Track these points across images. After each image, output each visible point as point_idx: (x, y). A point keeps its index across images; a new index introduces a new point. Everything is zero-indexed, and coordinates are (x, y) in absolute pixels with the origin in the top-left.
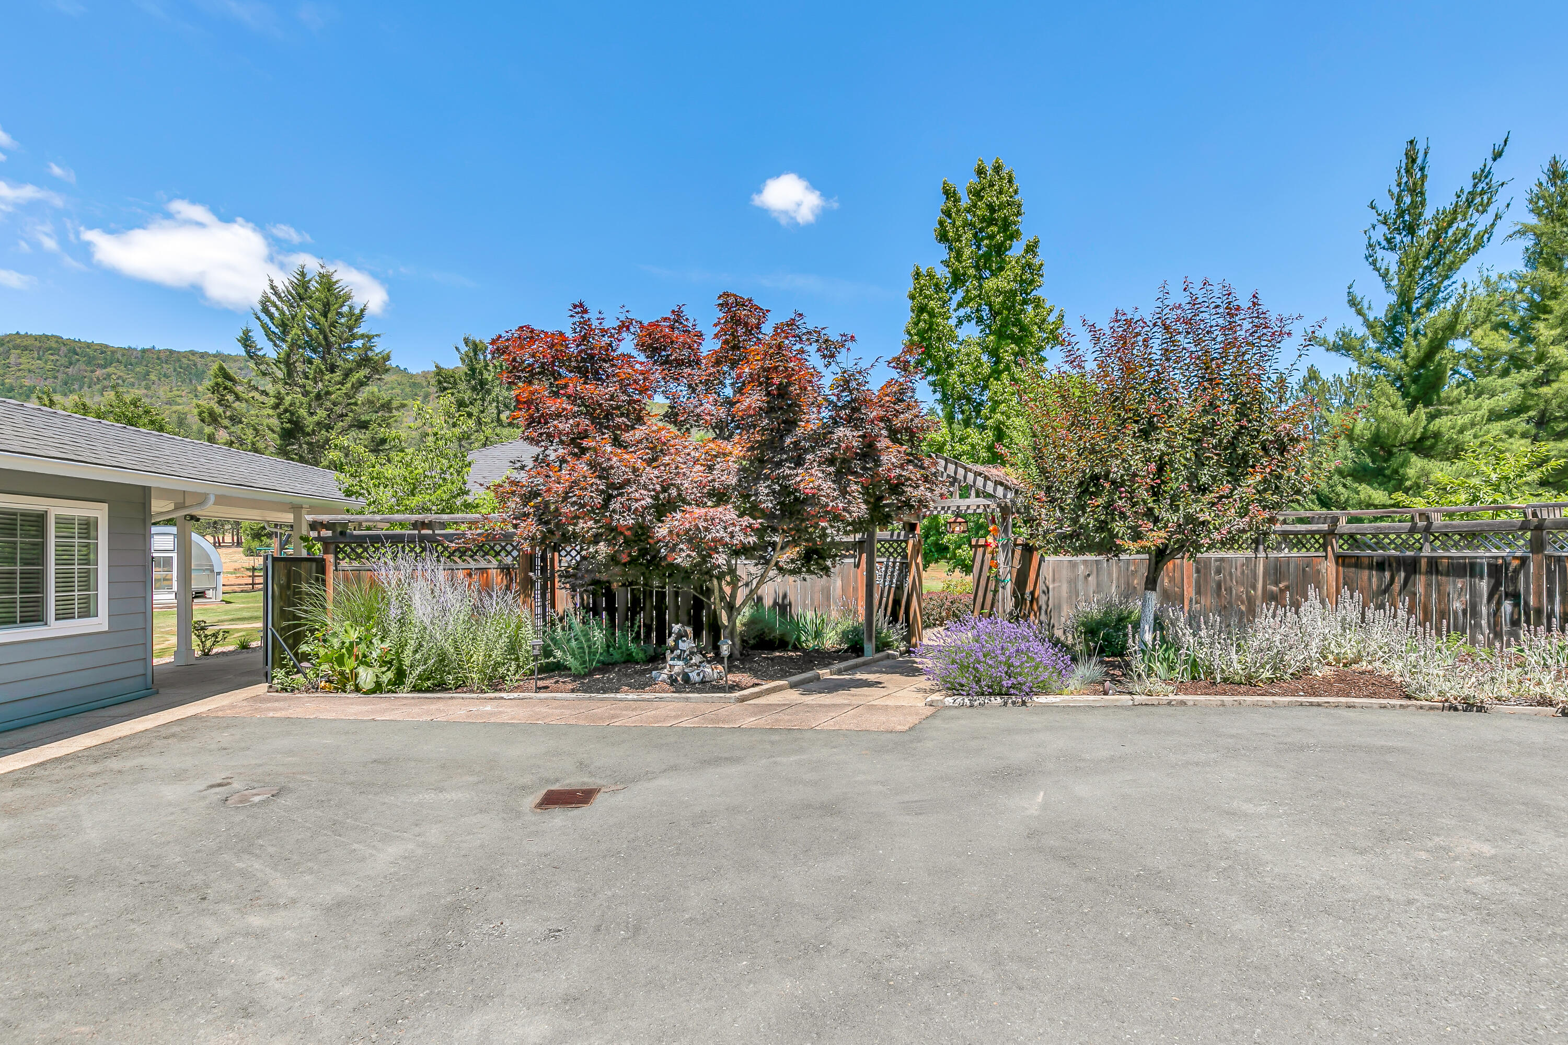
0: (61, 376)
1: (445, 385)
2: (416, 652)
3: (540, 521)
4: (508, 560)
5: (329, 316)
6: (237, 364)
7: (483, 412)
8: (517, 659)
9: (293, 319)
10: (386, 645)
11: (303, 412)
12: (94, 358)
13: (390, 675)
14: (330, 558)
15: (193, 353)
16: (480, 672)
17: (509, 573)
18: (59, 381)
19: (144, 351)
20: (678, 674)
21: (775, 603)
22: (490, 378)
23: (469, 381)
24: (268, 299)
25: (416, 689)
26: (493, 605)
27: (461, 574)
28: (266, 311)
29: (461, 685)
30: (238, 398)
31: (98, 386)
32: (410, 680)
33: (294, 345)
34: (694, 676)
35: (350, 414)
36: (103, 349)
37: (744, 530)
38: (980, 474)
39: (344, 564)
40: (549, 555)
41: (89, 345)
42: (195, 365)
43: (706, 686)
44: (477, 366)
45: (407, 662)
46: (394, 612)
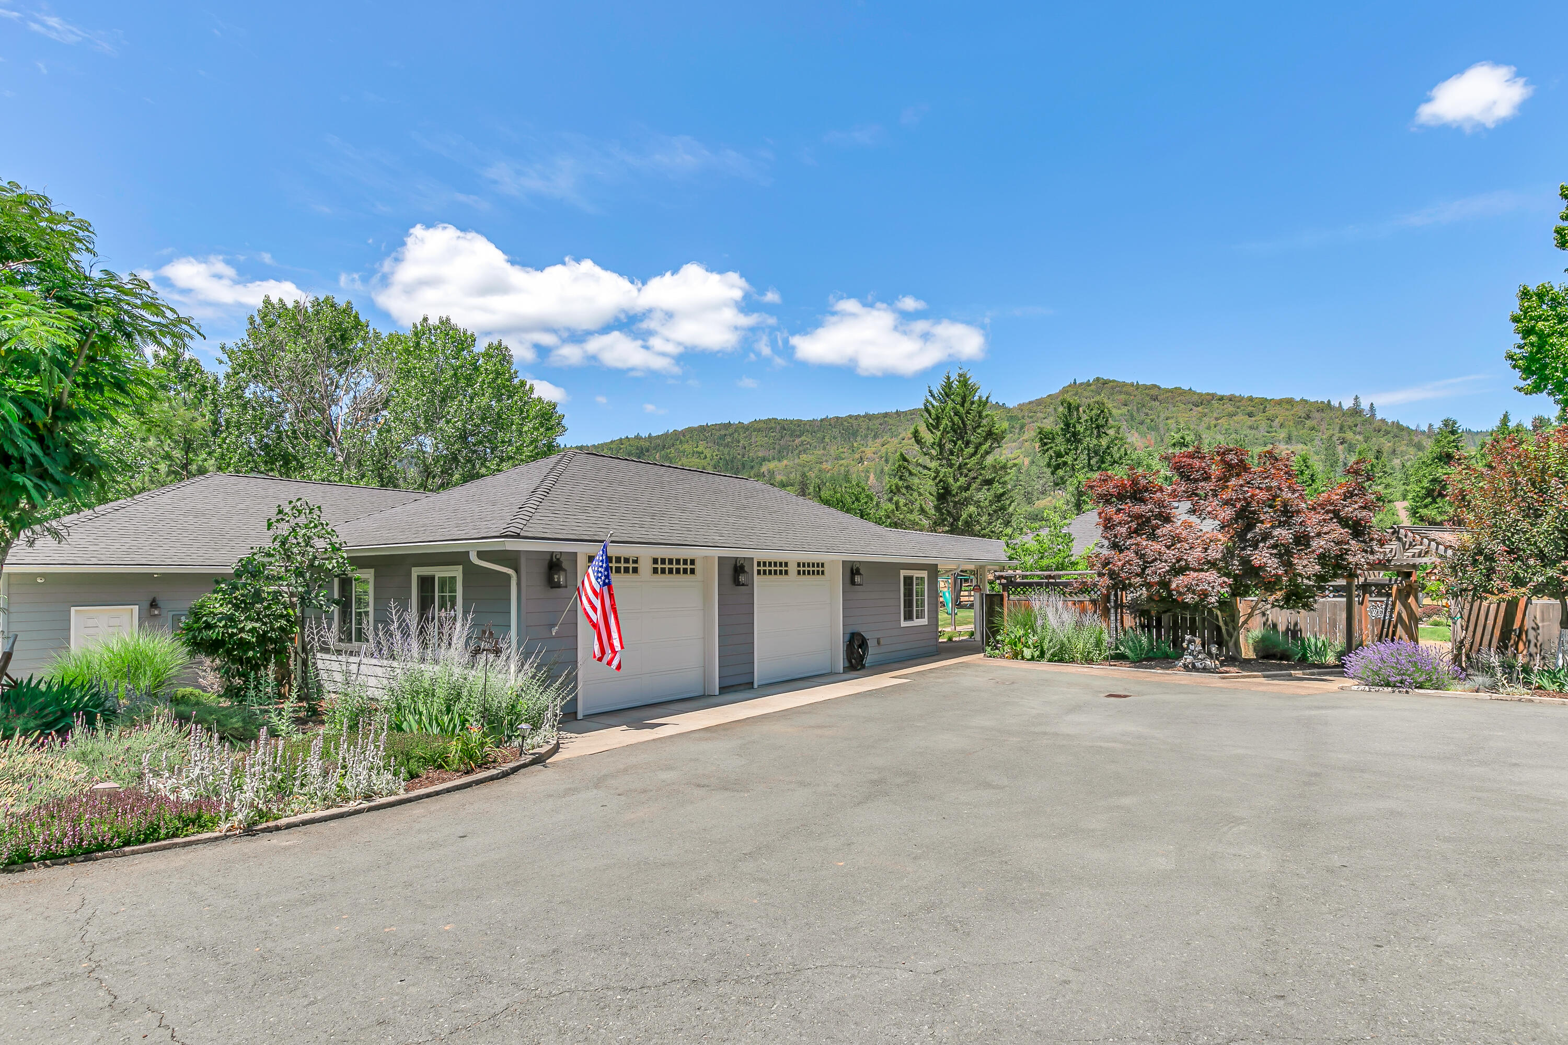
0: (777, 447)
1: (1045, 440)
2: (1049, 642)
3: (1111, 579)
4: (1095, 597)
5: (966, 405)
6: (878, 421)
7: (1076, 460)
8: (1100, 651)
9: (943, 412)
10: (1036, 638)
11: (951, 480)
12: (795, 431)
13: (1038, 653)
14: (1006, 594)
15: (850, 417)
16: (1081, 654)
17: (1096, 604)
18: (776, 451)
19: (822, 420)
20: (1189, 663)
21: (1288, 629)
22: (1082, 430)
23: (1065, 435)
24: (927, 401)
25: (1050, 661)
26: (1087, 621)
27: (1070, 604)
28: (927, 410)
29: (1073, 660)
30: (911, 474)
31: (797, 451)
32: (1048, 656)
33: (945, 432)
34: (1198, 665)
35: (980, 477)
36: (799, 423)
37: (1221, 585)
38: (1434, 540)
39: (1012, 597)
40: (1119, 593)
41: (791, 422)
42: (852, 426)
43: (1205, 670)
44: (1071, 421)
45: (1045, 647)
46: (1039, 622)
